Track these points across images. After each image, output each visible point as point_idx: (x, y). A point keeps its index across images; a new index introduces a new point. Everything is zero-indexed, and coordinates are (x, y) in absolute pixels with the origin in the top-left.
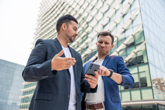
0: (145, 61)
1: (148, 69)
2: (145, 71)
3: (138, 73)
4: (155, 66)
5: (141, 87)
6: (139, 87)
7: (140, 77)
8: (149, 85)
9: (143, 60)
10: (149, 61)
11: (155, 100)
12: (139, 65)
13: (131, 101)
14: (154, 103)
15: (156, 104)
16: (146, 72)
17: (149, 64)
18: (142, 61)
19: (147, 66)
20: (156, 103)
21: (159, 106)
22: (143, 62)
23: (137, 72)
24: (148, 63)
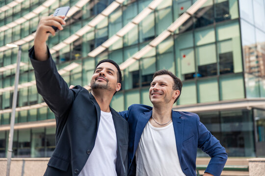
0: (234, 16)
1: (238, 34)
2: (230, 39)
3: (217, 42)
4: (254, 26)
5: (221, 73)
6: (215, 74)
7: (219, 53)
8: (238, 69)
9: (228, 13)
10: (242, 16)
11: (248, 101)
12: (219, 23)
13: (199, 104)
14: (246, 107)
15: (250, 109)
16: (233, 40)
17: (242, 22)
18: (227, 16)
19: (236, 27)
20: (250, 107)
21: (255, 111)
22: (229, 18)
23: (213, 40)
24: (238, 21)
